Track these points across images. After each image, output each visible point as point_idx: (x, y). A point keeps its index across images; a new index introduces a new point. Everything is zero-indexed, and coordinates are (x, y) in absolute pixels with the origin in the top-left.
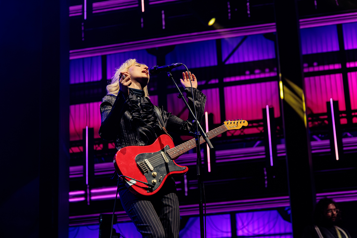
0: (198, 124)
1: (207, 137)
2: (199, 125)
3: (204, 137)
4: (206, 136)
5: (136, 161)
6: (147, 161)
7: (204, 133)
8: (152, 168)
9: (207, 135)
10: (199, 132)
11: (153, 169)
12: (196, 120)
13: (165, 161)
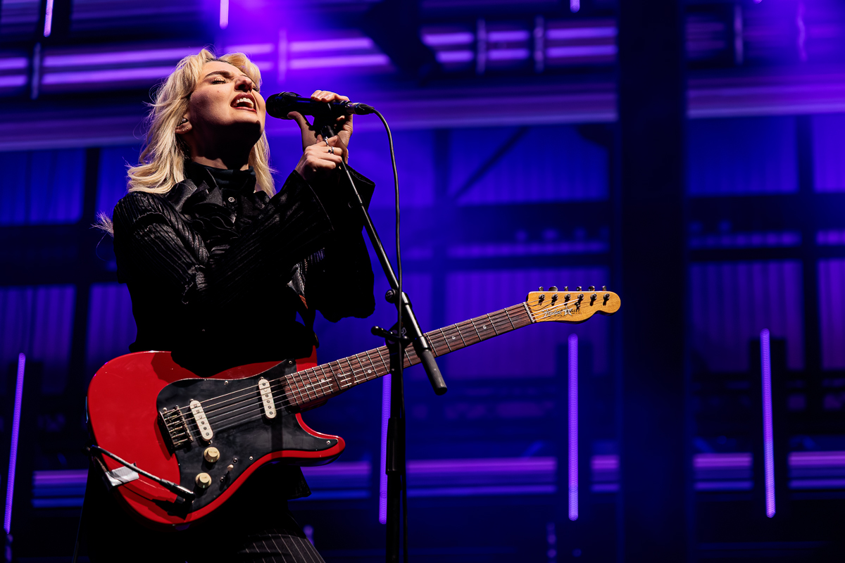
0: (404, 304)
1: (429, 348)
2: (408, 307)
3: (419, 349)
4: (426, 346)
5: (160, 405)
6: (195, 406)
7: (420, 334)
8: (207, 433)
9: (427, 341)
10: (403, 331)
11: (211, 436)
12: (398, 290)
13: (263, 411)
